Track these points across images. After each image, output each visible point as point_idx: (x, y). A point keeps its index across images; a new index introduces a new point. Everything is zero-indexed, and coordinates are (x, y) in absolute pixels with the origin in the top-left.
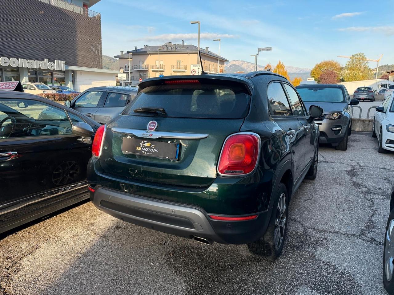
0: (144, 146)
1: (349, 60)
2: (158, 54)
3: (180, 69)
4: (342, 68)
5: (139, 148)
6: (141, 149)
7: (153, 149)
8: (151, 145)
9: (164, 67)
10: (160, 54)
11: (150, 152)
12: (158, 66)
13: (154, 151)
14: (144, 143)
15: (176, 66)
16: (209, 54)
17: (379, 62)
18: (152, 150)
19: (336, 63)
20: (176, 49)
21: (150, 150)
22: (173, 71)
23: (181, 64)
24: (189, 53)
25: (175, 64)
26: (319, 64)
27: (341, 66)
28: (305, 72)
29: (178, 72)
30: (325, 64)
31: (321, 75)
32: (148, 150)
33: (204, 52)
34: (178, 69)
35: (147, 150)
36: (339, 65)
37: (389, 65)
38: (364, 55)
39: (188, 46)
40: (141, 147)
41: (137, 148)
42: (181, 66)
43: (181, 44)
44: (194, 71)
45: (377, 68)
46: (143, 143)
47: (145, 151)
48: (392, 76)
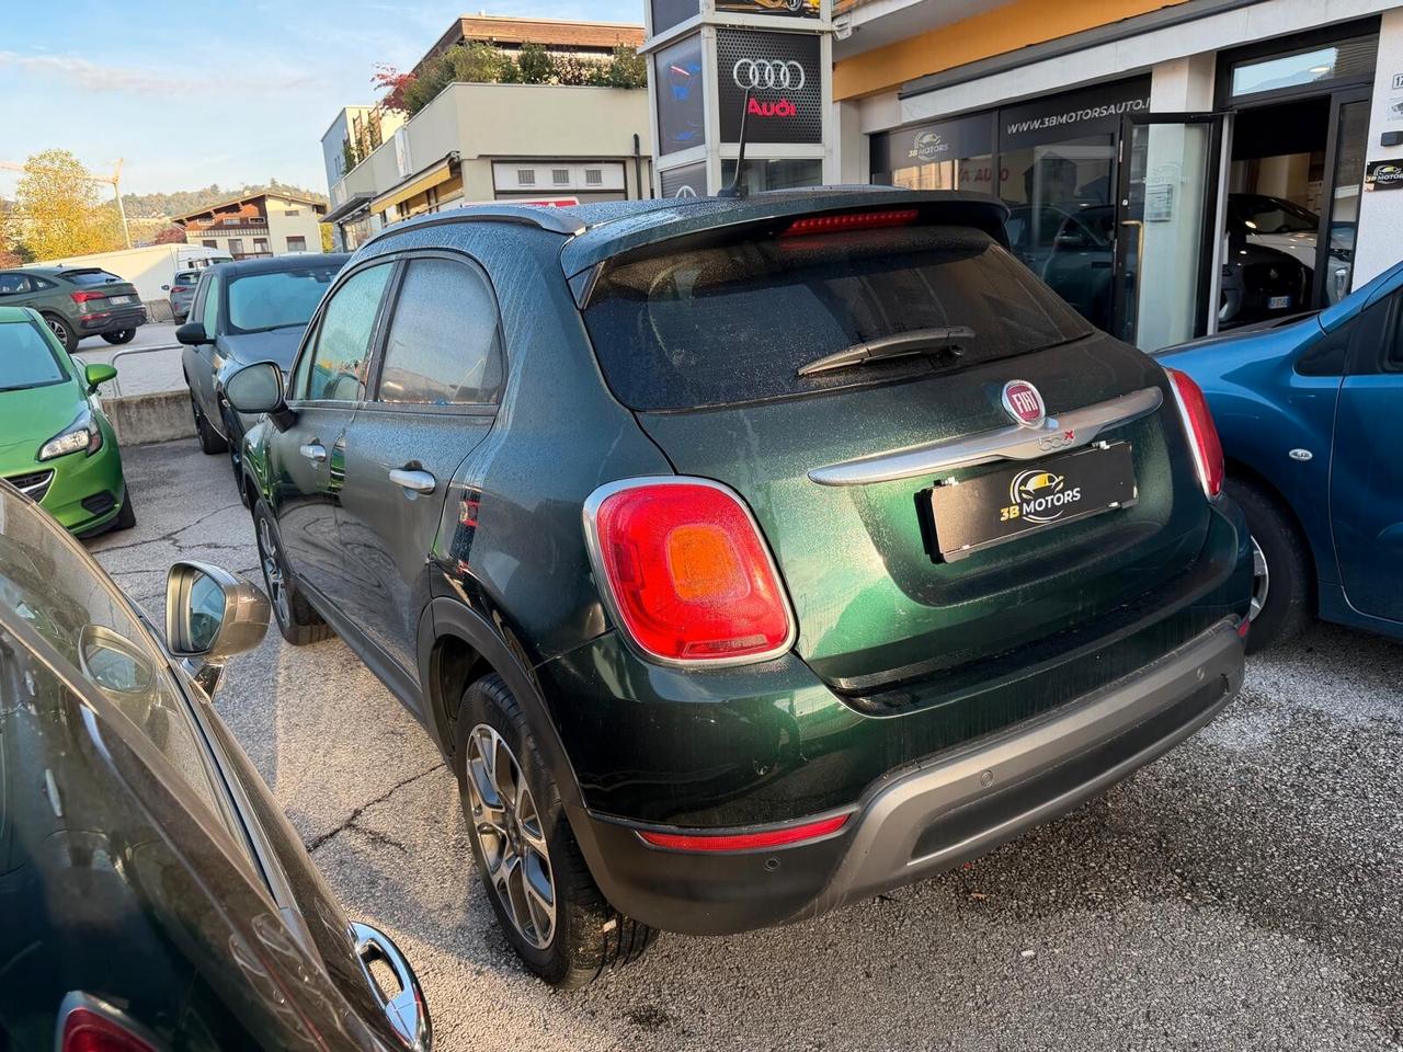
0: (1027, 492)
1: (24, 176)
5: (1012, 508)
6: (1021, 510)
7: (1062, 491)
8: (1051, 480)
11: (1054, 509)
13: (1066, 498)
14: (1024, 482)
18: (1059, 499)
21: (1052, 500)
32: (1047, 501)
35: (1040, 504)
37: (140, 194)
40: (1017, 504)
41: (1001, 515)
46: (1020, 486)
47: (1036, 513)
48: (195, 233)
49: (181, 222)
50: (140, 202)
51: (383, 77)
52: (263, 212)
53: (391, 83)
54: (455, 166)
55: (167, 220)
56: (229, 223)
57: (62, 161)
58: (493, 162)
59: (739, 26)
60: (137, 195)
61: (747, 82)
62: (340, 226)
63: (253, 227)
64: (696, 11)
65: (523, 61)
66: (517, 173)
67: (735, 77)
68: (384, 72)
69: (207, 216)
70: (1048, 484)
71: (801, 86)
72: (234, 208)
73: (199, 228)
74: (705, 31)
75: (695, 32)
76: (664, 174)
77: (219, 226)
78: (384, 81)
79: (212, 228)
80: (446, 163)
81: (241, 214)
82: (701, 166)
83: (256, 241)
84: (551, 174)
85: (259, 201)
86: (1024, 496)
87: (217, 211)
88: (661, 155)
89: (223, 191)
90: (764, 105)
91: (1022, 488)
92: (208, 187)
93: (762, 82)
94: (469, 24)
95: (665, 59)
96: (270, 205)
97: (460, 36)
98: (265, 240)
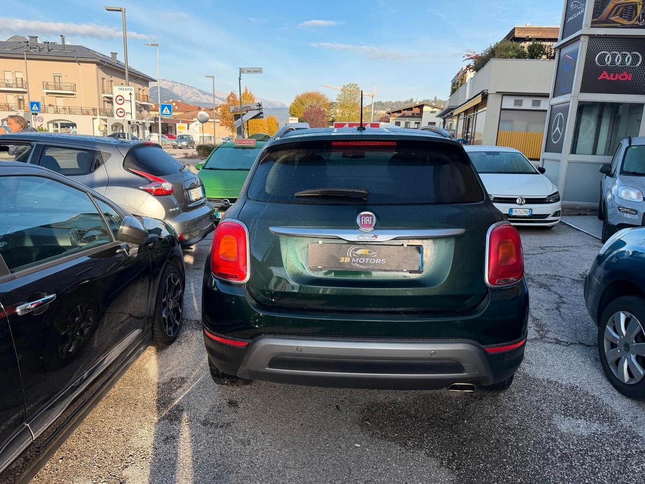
0: (356, 254)
1: (340, 93)
2: (24, 59)
3: (61, 89)
4: (331, 104)
5: (346, 258)
6: (351, 260)
7: (375, 258)
8: (370, 252)
9: (25, 84)
10: (27, 59)
11: (368, 264)
12: (11, 82)
13: (377, 262)
14: (356, 250)
15: (53, 84)
16: (119, 66)
17: (374, 97)
18: (372, 261)
19: (323, 96)
20: (49, 50)
21: (369, 260)
22: (47, 93)
23: (63, 80)
24: (80, 62)
25: (50, 80)
26: (299, 95)
27: (329, 101)
28: (274, 107)
29: (58, 96)
30: (309, 96)
31: (305, 114)
32: (366, 260)
33: (109, 62)
34: (58, 89)
35: (362, 260)
36: (327, 100)
37: (383, 101)
38: (358, 87)
39: (75, 49)
40: (349, 257)
41: (341, 260)
42: (63, 84)
43: (60, 42)
44: (121, 98)
45: (371, 105)
46: (353, 251)
47: (359, 263)
48: (393, 118)
49: (389, 113)
50: (382, 104)
51: (469, 55)
52: (422, 111)
53: (472, 58)
54: (485, 96)
55: (385, 112)
56: (407, 115)
57: (354, 87)
58: (503, 95)
59: (603, 35)
60: (382, 102)
61: (604, 63)
62: (444, 119)
63: (416, 117)
64: (580, 28)
65: (531, 48)
66: (514, 101)
67: (596, 60)
68: (470, 54)
69: (399, 112)
70: (368, 253)
71: (638, 65)
72: (411, 109)
73: (395, 116)
74: (582, 38)
75: (577, 39)
76: (554, 107)
77: (403, 116)
78: (469, 57)
79: (400, 117)
80: (480, 95)
81: (413, 112)
82: (567, 104)
83: (416, 123)
84: (531, 102)
85: (421, 107)
86: (354, 255)
87: (404, 110)
88: (553, 97)
89: (414, 101)
90: (612, 75)
91: (354, 252)
92: (409, 99)
93: (613, 62)
94: (518, 30)
95: (565, 51)
96: (425, 109)
97: (513, 36)
98: (419, 123)
